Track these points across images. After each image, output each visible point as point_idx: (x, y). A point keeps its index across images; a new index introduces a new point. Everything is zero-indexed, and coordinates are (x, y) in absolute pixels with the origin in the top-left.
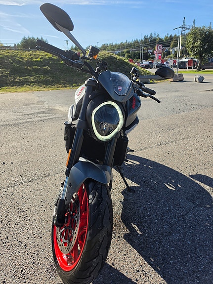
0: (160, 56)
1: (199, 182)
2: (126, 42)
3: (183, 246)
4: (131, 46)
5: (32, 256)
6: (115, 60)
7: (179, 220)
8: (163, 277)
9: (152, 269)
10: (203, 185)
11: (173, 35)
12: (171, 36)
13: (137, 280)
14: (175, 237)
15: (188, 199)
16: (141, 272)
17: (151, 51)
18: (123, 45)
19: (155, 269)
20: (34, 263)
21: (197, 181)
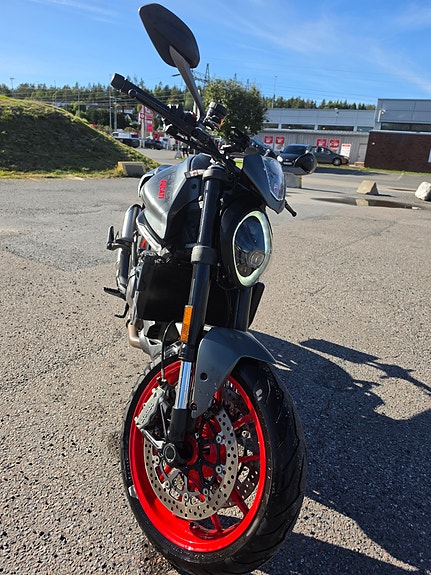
0: (150, 125)
1: (319, 353)
2: (77, 87)
3: (349, 459)
4: (87, 96)
5: (91, 554)
6: (67, 121)
7: (322, 419)
8: (348, 515)
9: (324, 507)
10: (327, 356)
11: (171, 87)
12: (167, 88)
13: (313, 533)
14: (332, 447)
15: (316, 382)
16: (311, 518)
17: (131, 112)
18: (70, 92)
19: (330, 506)
20: (104, 567)
21: (315, 351)
